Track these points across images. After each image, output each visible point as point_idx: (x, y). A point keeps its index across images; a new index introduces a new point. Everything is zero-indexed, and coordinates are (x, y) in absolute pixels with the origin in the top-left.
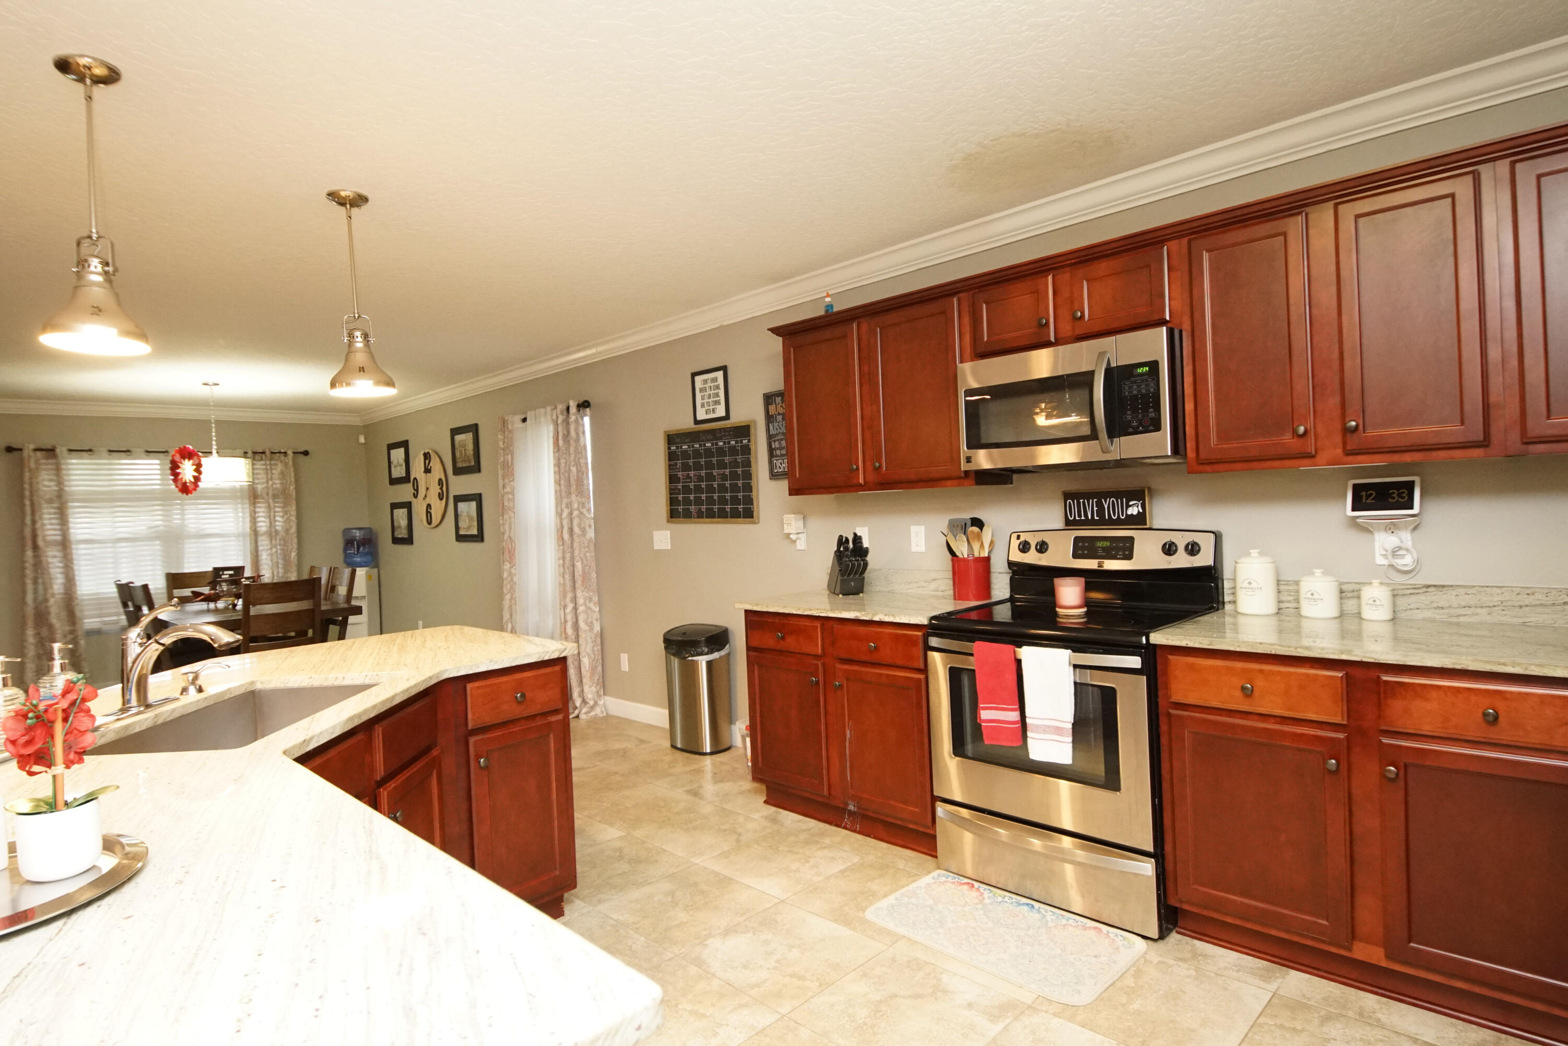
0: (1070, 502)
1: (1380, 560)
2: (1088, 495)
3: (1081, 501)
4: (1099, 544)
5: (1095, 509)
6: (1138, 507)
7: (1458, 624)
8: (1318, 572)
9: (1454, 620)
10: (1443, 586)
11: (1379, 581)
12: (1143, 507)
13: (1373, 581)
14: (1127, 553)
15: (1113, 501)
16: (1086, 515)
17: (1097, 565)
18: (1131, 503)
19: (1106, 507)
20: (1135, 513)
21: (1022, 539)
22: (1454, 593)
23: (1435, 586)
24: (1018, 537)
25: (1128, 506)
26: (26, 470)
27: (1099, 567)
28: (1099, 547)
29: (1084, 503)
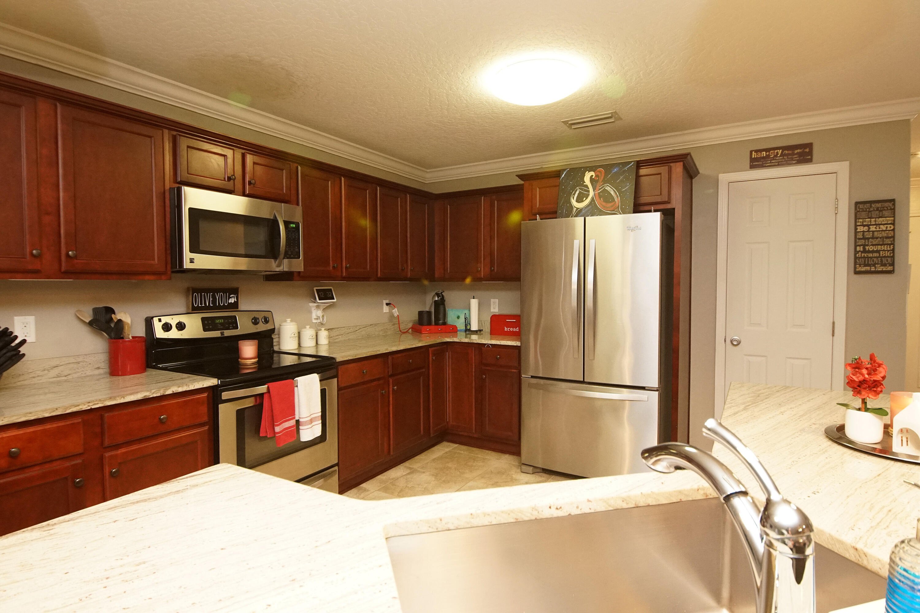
0: (195, 295)
1: (314, 321)
2: (207, 291)
3: (203, 294)
4: (217, 321)
5: (211, 299)
6: (234, 298)
7: (335, 343)
8: (308, 327)
9: (335, 341)
10: (332, 329)
11: (324, 329)
12: (237, 299)
13: (322, 329)
14: (234, 325)
15: (221, 294)
16: (205, 303)
17: (220, 334)
18: (231, 296)
19: (217, 298)
20: (233, 302)
21: (163, 322)
22: (335, 331)
23: (330, 329)
24: (160, 320)
25: (230, 298)
27: (221, 335)
28: (218, 323)
29: (204, 295)
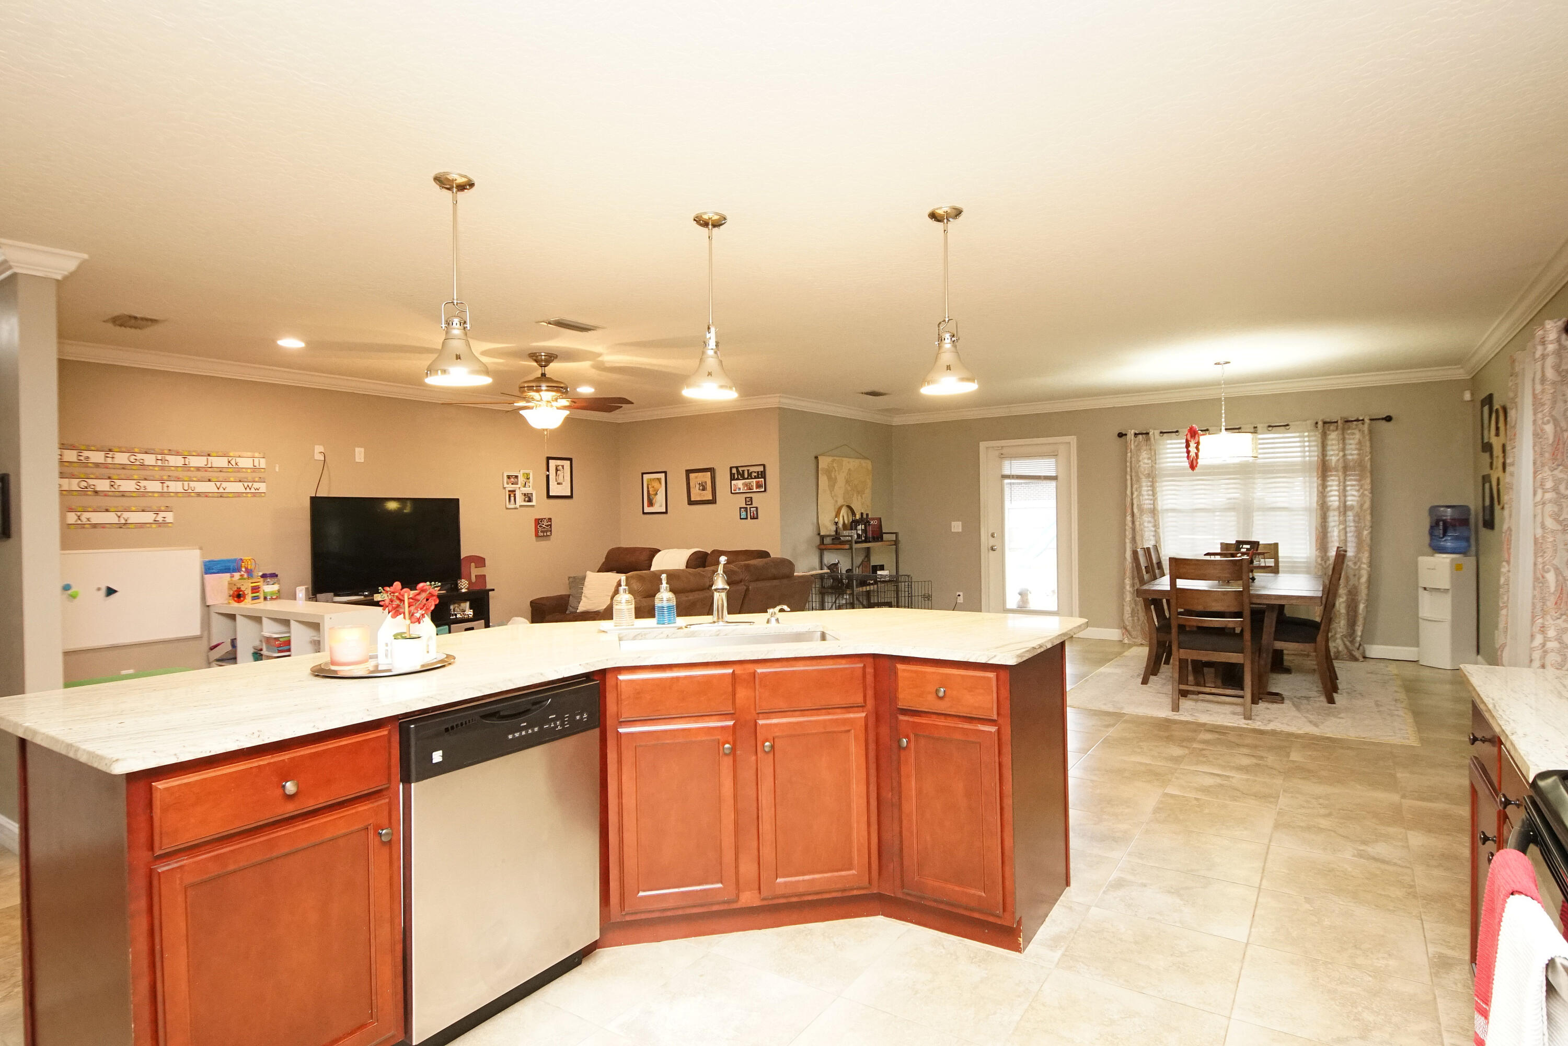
26: (1129, 451)
